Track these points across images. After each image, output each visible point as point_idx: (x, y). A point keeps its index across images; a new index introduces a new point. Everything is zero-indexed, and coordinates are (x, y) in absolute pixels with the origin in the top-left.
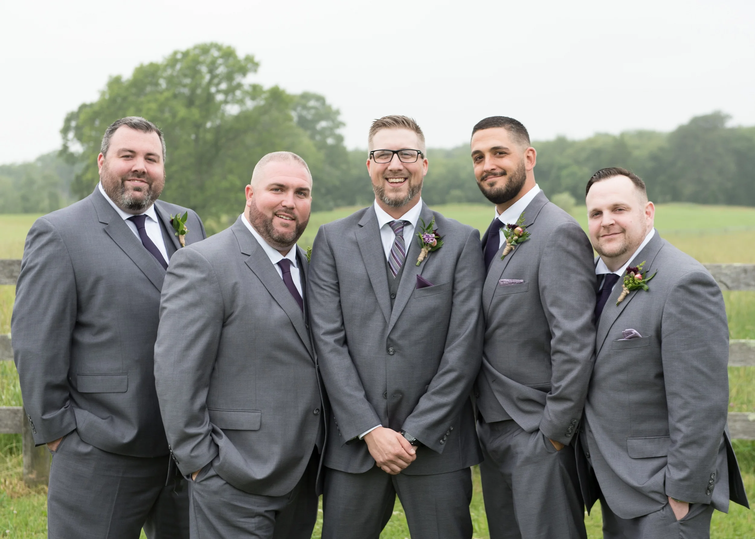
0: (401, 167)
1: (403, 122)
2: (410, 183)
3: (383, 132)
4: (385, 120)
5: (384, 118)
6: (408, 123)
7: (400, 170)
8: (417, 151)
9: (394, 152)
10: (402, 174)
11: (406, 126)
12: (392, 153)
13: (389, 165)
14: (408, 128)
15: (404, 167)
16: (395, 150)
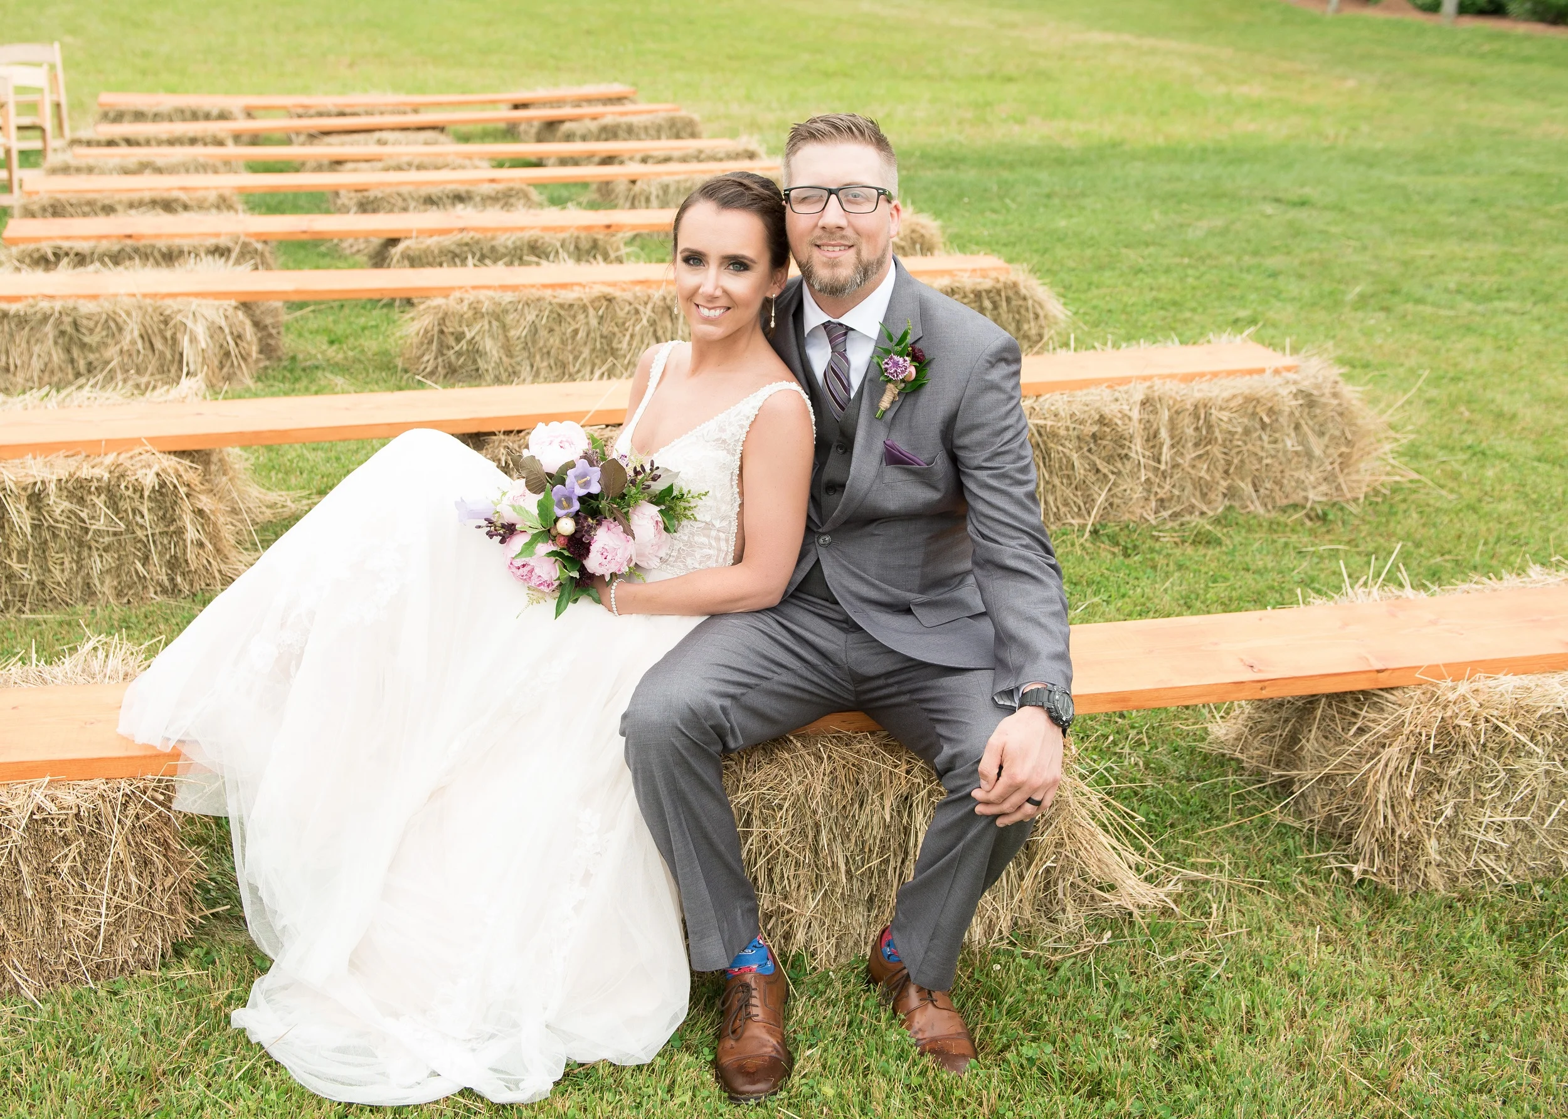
0: (843, 223)
1: (850, 129)
2: (859, 253)
3: (810, 151)
4: (815, 125)
5: (813, 121)
6: (860, 131)
7: (840, 228)
8: (877, 189)
9: (831, 192)
10: (843, 237)
11: (856, 138)
12: (826, 193)
13: (821, 217)
14: (860, 142)
15: (849, 222)
16: (833, 187)
